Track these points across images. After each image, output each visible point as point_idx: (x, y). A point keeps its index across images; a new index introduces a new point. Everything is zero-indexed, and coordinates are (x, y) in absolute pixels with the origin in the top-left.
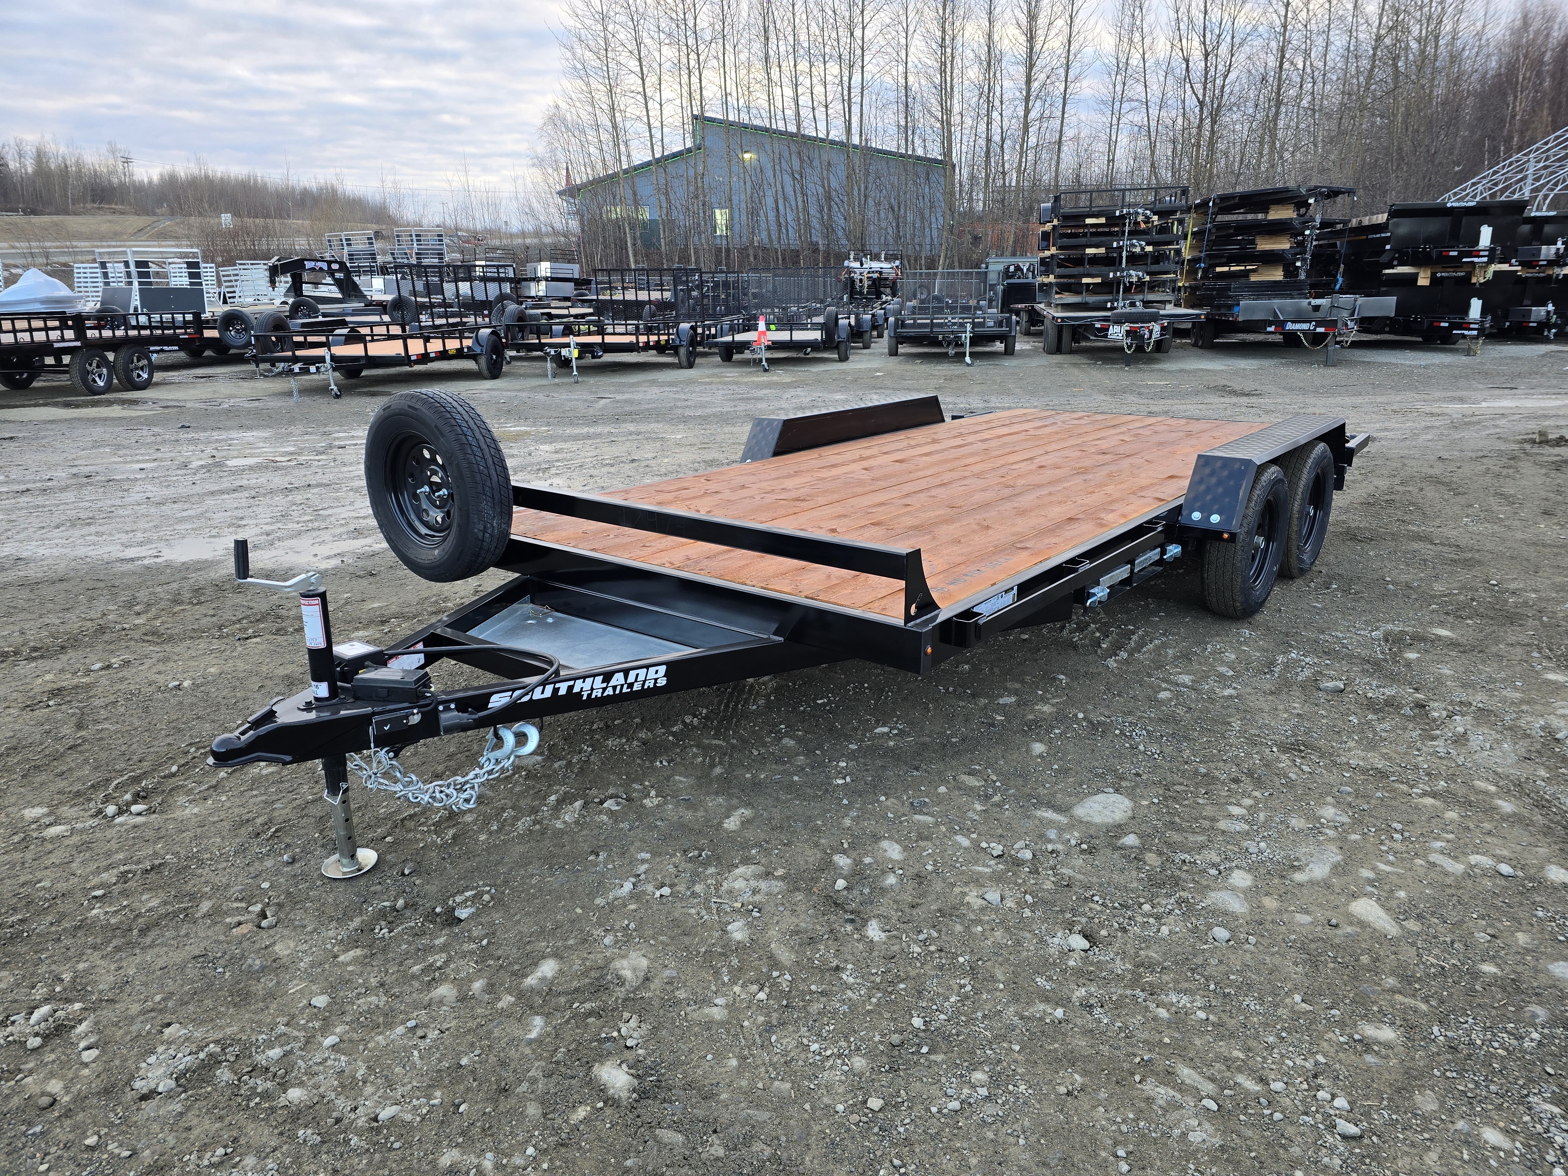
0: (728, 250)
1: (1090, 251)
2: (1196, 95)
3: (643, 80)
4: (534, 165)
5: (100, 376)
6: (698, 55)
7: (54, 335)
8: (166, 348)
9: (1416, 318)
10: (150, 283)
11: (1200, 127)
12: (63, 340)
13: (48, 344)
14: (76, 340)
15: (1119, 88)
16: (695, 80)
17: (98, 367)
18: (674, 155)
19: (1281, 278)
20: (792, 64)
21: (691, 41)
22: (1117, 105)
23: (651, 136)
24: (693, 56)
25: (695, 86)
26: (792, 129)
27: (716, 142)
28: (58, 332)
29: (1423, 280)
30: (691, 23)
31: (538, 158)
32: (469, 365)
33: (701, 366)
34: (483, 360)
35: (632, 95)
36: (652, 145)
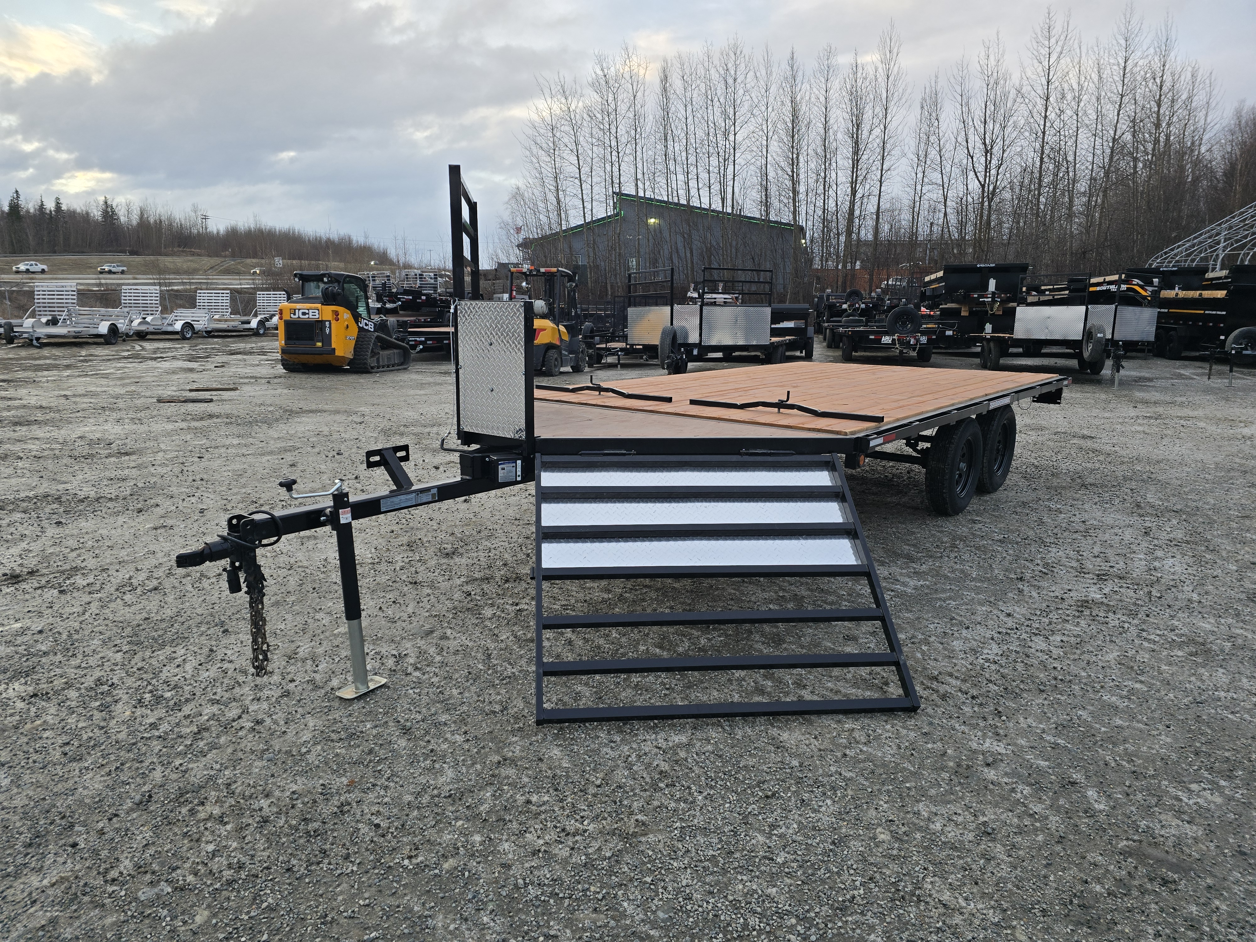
0: (635, 287)
2: (978, 179)
3: (579, 169)
6: (618, 153)
11: (981, 203)
15: (920, 175)
16: (615, 169)
18: (599, 220)
20: (684, 158)
21: (614, 143)
22: (919, 187)
23: (584, 207)
24: (615, 153)
25: (616, 174)
26: (683, 202)
27: (629, 211)
30: (613, 130)
35: (571, 179)
36: (584, 213)
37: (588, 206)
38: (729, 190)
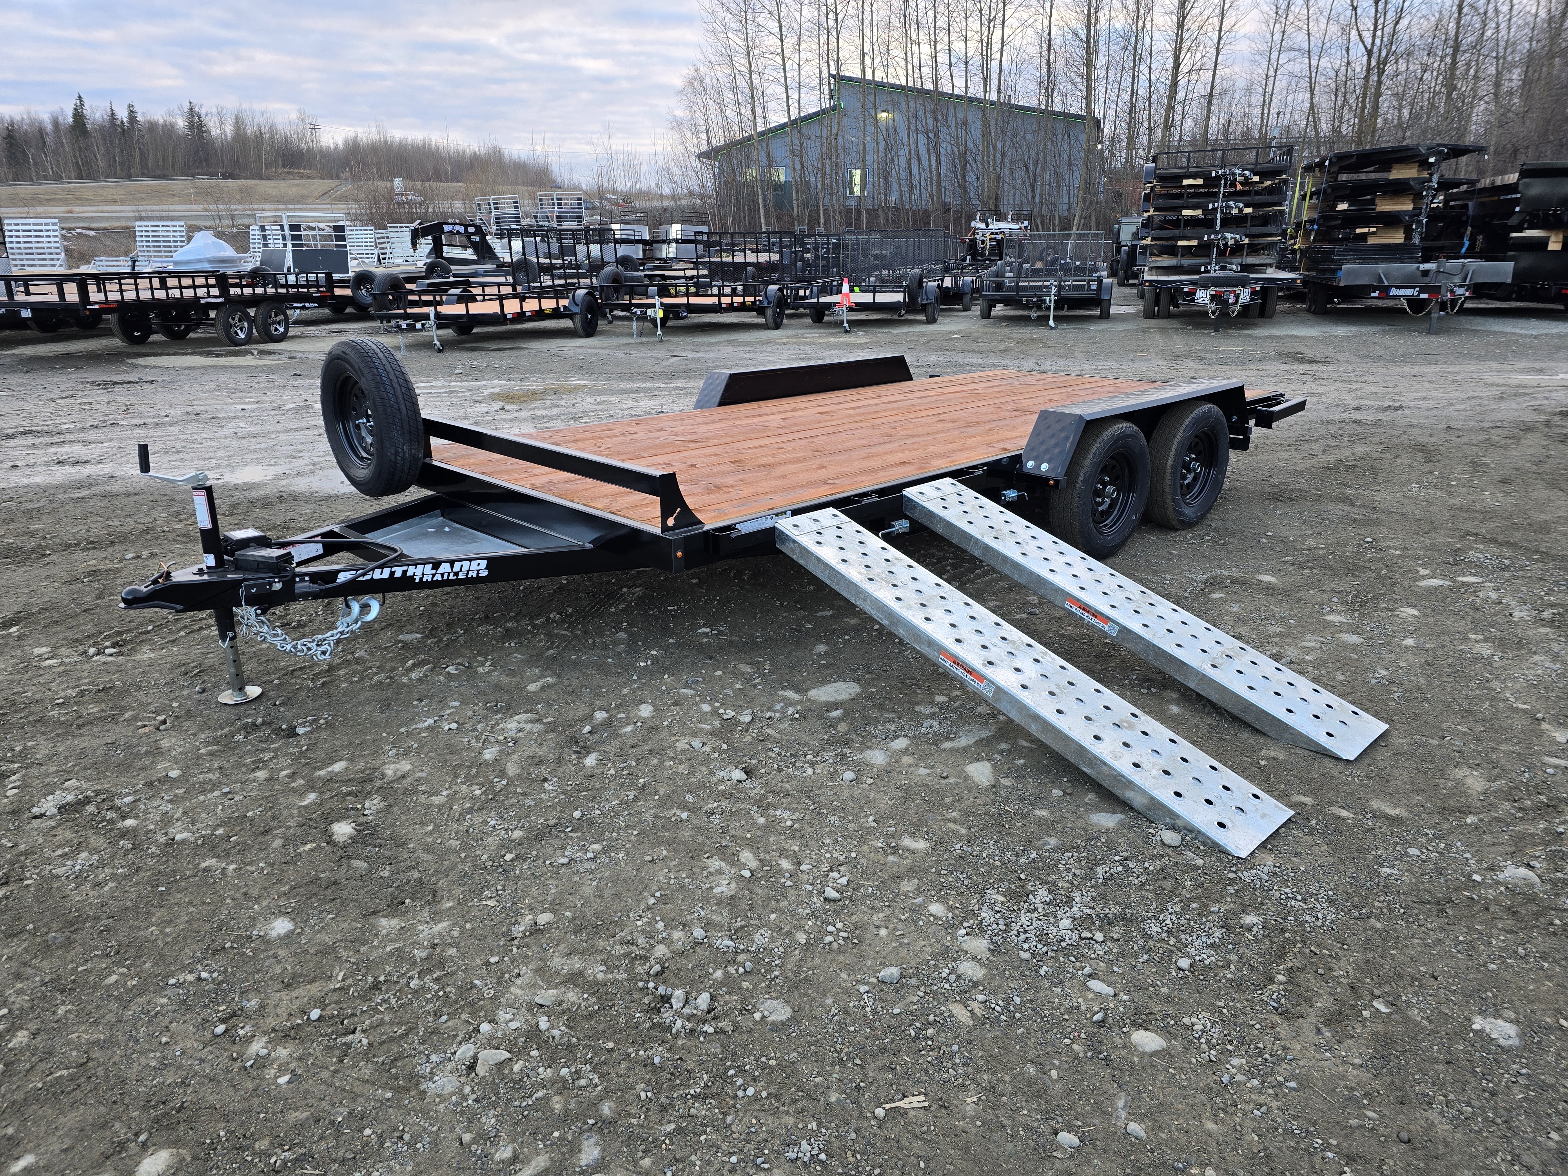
0: (858, 211)
1: (1186, 213)
2: (1363, 42)
3: (781, 40)
4: (673, 128)
5: (241, 329)
6: (837, 14)
7: (201, 292)
8: (307, 305)
9: (1543, 285)
10: (302, 245)
11: (1367, 78)
12: (209, 296)
13: (196, 299)
14: (220, 296)
15: (1277, 37)
16: (833, 40)
17: (240, 321)
18: (810, 116)
19: (1402, 241)
20: (931, 20)
22: (1274, 55)
23: (788, 98)
24: (831, 16)
25: (833, 46)
26: (929, 86)
27: (850, 101)
28: (205, 290)
29: (1555, 245)
31: (676, 121)
32: (567, 323)
33: (789, 327)
34: (578, 319)
35: (770, 56)
36: (788, 106)
37: (794, 95)
38: (995, 64)
